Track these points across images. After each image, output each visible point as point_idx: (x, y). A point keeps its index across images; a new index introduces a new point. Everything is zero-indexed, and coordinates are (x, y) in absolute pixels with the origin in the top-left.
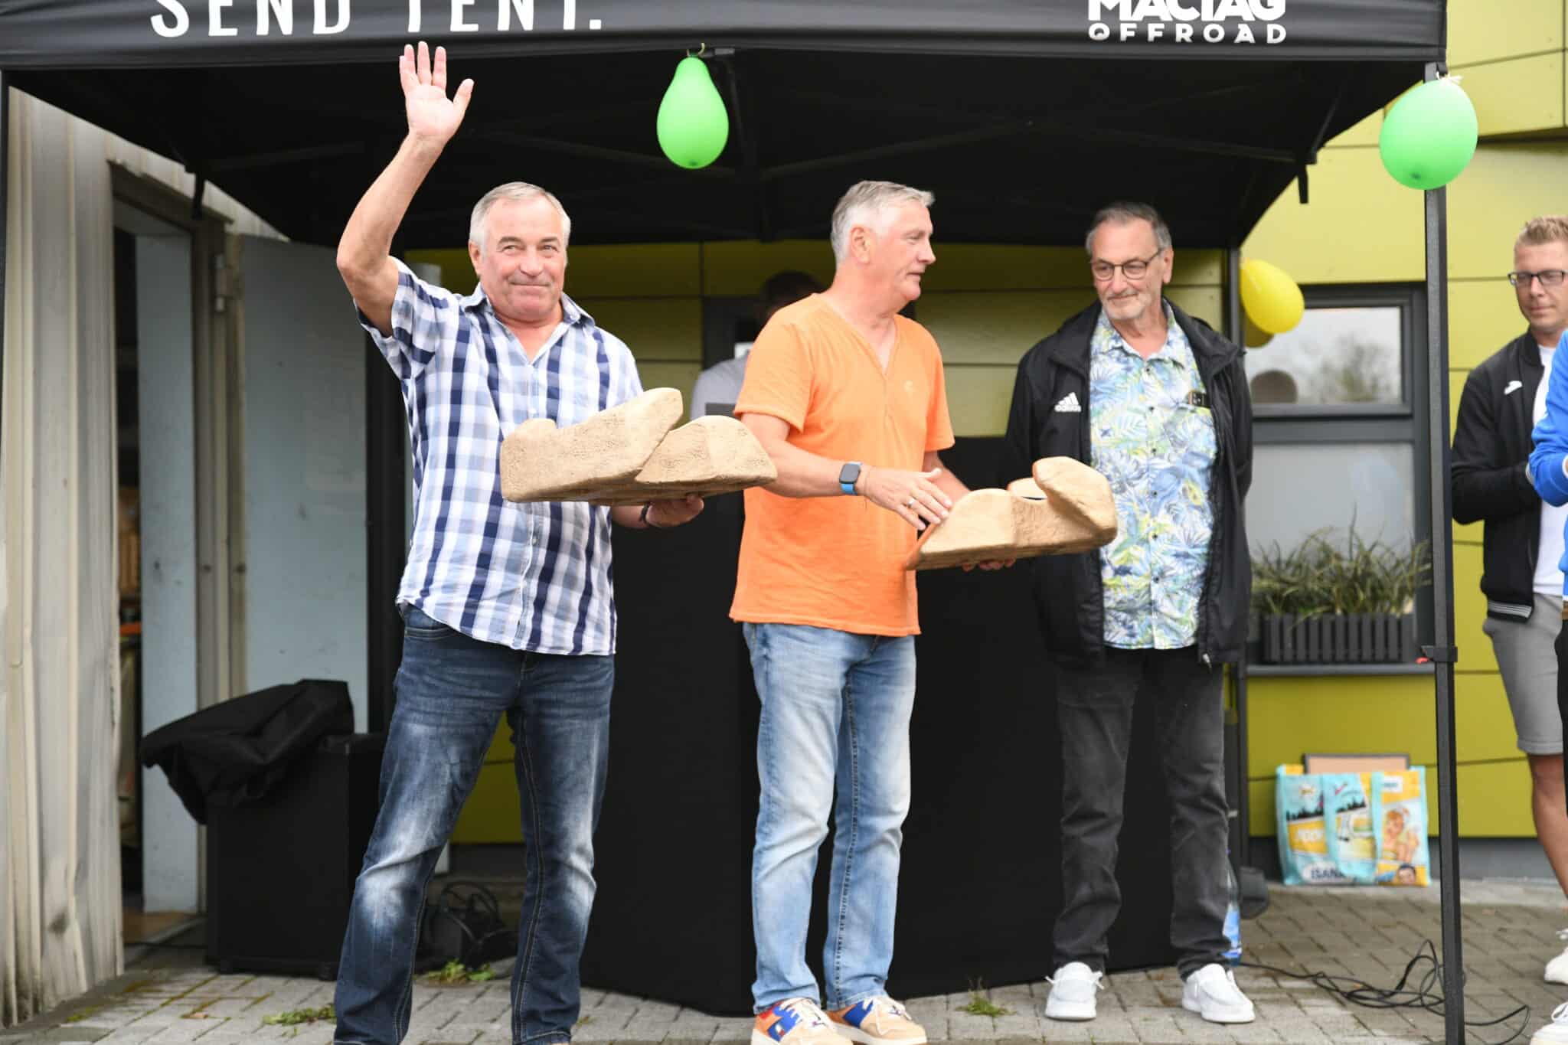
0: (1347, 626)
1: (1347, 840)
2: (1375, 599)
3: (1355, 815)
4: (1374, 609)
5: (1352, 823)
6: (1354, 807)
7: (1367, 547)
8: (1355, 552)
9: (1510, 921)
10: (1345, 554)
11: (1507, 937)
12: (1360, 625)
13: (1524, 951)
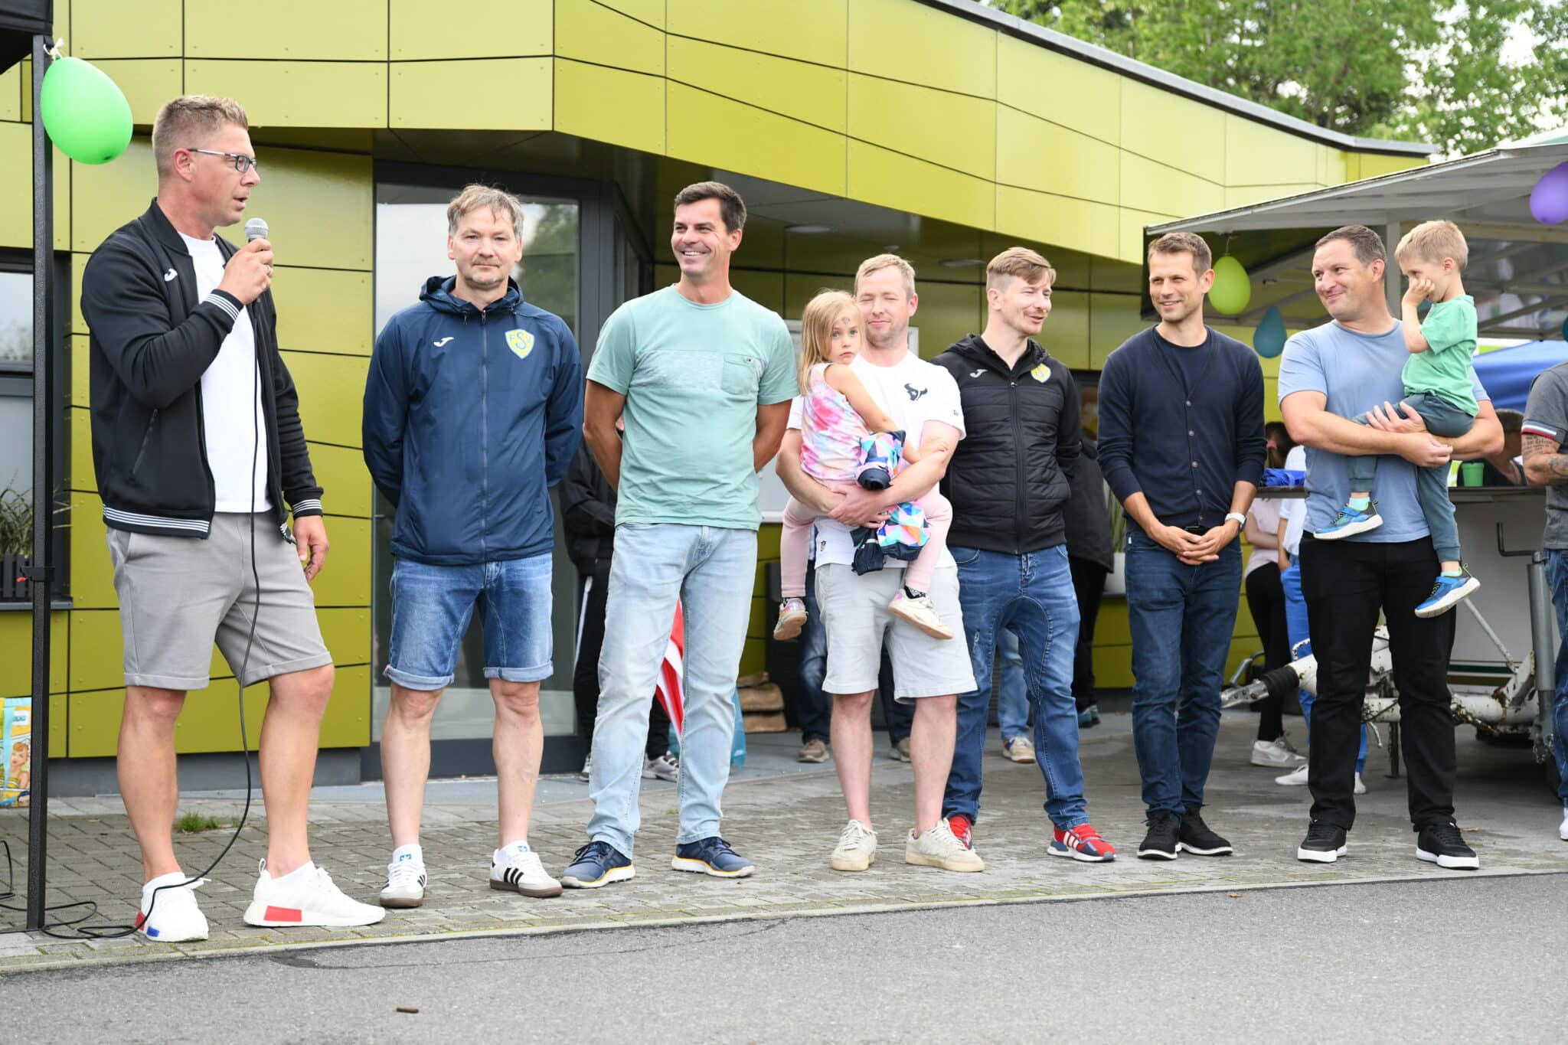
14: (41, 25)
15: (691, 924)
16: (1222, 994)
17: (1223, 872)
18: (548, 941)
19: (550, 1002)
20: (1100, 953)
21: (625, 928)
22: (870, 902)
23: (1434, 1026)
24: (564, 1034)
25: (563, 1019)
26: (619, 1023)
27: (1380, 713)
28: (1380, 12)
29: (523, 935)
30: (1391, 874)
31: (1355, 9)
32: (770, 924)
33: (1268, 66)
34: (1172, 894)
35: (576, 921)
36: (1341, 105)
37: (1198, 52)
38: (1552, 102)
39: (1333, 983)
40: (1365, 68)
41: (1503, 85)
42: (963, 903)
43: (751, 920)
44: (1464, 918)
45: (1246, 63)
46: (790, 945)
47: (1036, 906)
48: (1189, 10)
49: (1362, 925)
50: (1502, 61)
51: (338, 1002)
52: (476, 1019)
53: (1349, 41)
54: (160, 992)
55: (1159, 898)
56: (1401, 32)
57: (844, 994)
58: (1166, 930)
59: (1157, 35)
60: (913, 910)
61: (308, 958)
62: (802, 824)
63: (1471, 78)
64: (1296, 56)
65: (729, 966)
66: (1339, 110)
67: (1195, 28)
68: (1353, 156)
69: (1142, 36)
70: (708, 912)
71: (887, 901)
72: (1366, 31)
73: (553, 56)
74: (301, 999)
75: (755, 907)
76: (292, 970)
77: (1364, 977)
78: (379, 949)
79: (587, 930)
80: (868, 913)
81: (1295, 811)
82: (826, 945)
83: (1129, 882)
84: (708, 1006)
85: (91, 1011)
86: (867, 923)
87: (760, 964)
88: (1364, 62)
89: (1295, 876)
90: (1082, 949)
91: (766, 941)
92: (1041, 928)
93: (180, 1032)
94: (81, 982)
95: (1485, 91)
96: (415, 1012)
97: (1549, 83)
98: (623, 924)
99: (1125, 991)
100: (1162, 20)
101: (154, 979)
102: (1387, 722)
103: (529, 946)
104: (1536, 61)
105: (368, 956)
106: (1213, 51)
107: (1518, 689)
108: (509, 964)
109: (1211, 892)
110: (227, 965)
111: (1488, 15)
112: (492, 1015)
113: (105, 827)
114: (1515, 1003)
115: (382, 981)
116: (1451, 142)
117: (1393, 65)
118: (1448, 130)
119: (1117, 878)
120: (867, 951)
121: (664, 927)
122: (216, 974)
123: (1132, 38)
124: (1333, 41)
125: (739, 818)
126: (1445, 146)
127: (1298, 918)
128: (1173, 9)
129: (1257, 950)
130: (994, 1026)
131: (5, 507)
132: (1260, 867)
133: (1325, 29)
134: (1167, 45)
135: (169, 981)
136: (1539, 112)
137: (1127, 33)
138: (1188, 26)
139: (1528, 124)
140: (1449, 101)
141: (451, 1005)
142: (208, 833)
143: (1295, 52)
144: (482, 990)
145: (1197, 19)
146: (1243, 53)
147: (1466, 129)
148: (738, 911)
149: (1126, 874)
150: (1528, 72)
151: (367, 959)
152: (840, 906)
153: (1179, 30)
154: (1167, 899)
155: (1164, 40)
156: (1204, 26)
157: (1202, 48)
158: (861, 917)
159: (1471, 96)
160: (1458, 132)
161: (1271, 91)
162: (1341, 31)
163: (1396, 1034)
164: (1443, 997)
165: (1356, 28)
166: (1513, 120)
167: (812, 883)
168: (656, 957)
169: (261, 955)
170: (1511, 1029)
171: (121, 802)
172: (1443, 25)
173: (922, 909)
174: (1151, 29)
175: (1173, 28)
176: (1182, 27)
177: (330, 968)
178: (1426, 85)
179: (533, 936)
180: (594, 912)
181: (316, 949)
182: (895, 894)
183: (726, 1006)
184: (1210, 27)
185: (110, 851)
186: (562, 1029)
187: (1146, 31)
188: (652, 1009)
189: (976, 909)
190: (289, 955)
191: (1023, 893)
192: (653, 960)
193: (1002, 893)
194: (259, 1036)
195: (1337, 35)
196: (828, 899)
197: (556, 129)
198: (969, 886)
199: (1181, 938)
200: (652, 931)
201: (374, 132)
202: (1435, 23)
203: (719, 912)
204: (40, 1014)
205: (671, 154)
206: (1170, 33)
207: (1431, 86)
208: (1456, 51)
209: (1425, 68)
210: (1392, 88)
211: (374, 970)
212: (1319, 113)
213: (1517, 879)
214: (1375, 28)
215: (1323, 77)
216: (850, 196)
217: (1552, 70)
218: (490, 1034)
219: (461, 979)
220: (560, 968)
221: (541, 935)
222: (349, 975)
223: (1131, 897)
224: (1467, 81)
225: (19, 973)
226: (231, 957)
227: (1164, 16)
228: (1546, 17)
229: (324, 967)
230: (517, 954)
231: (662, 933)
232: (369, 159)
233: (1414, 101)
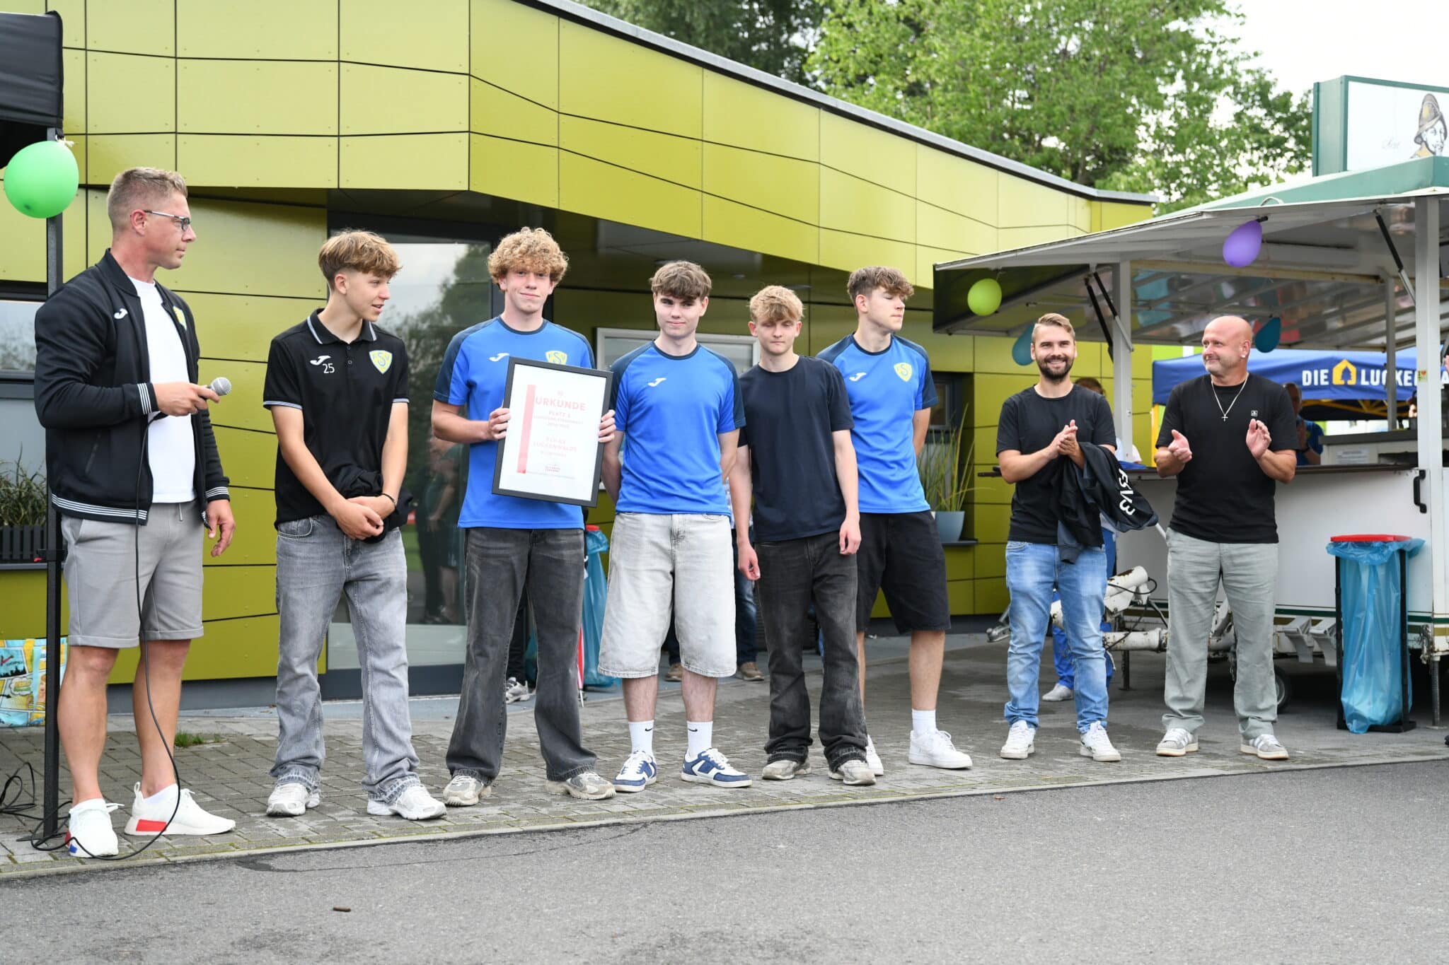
0: (12, 533)
1: (8, 697)
2: (35, 515)
3: (17, 679)
4: (34, 523)
5: (13, 686)
6: (17, 673)
7: (29, 477)
8: (21, 479)
9: (118, 743)
10: (13, 482)
11: (113, 755)
12: (22, 533)
13: (124, 763)
14: (53, 120)
15: (572, 829)
16: (985, 886)
17: (991, 777)
18: (458, 845)
19: (456, 901)
20: (892, 850)
21: (520, 833)
22: (714, 807)
23: (1146, 911)
24: (466, 929)
25: (465, 916)
26: (509, 919)
27: (1115, 644)
28: (1117, 86)
29: (439, 840)
30: (1120, 777)
31: (1099, 84)
32: (634, 828)
33: (1033, 127)
34: (951, 797)
35: (481, 827)
36: (1089, 155)
37: (981, 114)
38: (1248, 156)
39: (1072, 874)
40: (1107, 129)
41: (1211, 142)
42: (787, 807)
43: (619, 824)
44: (1174, 815)
45: (1017, 124)
46: (649, 847)
47: (845, 809)
48: (973, 82)
49: (1096, 823)
50: (1211, 125)
51: (287, 902)
52: (396, 917)
53: (1095, 107)
54: (145, 894)
55: (940, 801)
56: (1134, 101)
57: (689, 891)
58: (944, 829)
59: (948, 101)
60: (748, 814)
61: (265, 862)
62: (665, 736)
63: (1186, 138)
64: (1055, 119)
65: (600, 866)
66: (1088, 159)
67: (977, 95)
68: (1095, 203)
69: (937, 103)
70: (586, 818)
71: (727, 807)
72: (1107, 100)
73: (469, 132)
74: (257, 900)
75: (624, 813)
76: (253, 873)
77: (1096, 868)
78: (323, 854)
79: (489, 835)
80: (712, 817)
81: (1049, 721)
82: (678, 847)
83: (918, 787)
84: (582, 902)
85: (89, 912)
86: (711, 827)
87: (624, 864)
88: (1106, 124)
89: (1046, 780)
90: (879, 848)
91: (631, 843)
92: (848, 830)
93: (159, 930)
94: (83, 886)
95: (1198, 147)
96: (348, 911)
97: (1246, 141)
98: (518, 830)
99: (910, 885)
100: (953, 90)
101: (142, 882)
102: (1121, 650)
103: (443, 850)
104: (1235, 125)
105: (314, 860)
106: (991, 114)
107: (1219, 623)
108: (426, 866)
109: (981, 795)
110: (201, 870)
111: (1199, 89)
112: (408, 913)
113: (114, 743)
114: (1209, 890)
115: (323, 882)
116: (1173, 186)
117: (1128, 127)
118: (1170, 176)
119: (909, 783)
120: (710, 852)
121: (551, 831)
122: (191, 877)
123: (930, 103)
124: (1084, 108)
125: (616, 731)
126: (1169, 187)
127: (1047, 817)
128: (961, 82)
129: (1014, 846)
130: (806, 918)
131: (34, 488)
132: (1019, 772)
133: (1076, 98)
134: (956, 110)
135: (153, 884)
136: (1238, 164)
137: (924, 100)
138: (972, 95)
139: (1230, 172)
140: (1171, 154)
141: (377, 904)
142: (195, 748)
143: (1054, 115)
144: (403, 890)
145: (979, 89)
146: (1014, 116)
147: (1185, 176)
148: (611, 817)
149: (915, 780)
150: (1229, 133)
151: (313, 863)
152: (691, 811)
153: (965, 98)
154: (947, 801)
155: (955, 105)
156: (985, 95)
157: (984, 111)
158: (707, 821)
159: (1188, 150)
160: (1178, 178)
161: (1036, 145)
162: (1089, 100)
163: (1117, 919)
164: (1155, 885)
165: (1100, 98)
166: (1218, 170)
167: (670, 791)
168: (543, 859)
169: (228, 859)
170: (1205, 913)
171: (132, 721)
172: (1166, 96)
173: (755, 813)
174: (944, 96)
175: (961, 96)
176: (968, 95)
177: (284, 871)
178: (1154, 142)
179: (446, 840)
180: (497, 819)
181: (273, 854)
182: (734, 800)
183: (596, 902)
184: (990, 95)
185: (117, 764)
186: (464, 925)
187: (940, 99)
188: (537, 906)
189: (798, 813)
190: (251, 859)
191: (835, 798)
192: (540, 861)
193: (819, 798)
194: (222, 933)
195: (1085, 103)
196: (681, 805)
197: (472, 189)
198: (793, 791)
199: (956, 837)
200: (541, 836)
201: (328, 191)
202: (1160, 95)
203: (595, 817)
204: (49, 915)
205: (563, 208)
206: (958, 100)
207: (1157, 141)
208: (1177, 116)
209: (1153, 128)
210: (1127, 144)
211: (317, 873)
212: (1073, 161)
213: (1215, 779)
214: (1115, 98)
215: (1075, 134)
216: (705, 239)
217: (1248, 131)
218: (406, 930)
219: (386, 880)
220: (466, 869)
221: (452, 840)
222: (297, 877)
223: (920, 800)
224: (1183, 140)
225: (34, 878)
226: (204, 861)
227: (954, 86)
228: (1242, 91)
229: (278, 871)
230: (433, 858)
231: (549, 837)
232: (324, 211)
233: (1145, 153)
